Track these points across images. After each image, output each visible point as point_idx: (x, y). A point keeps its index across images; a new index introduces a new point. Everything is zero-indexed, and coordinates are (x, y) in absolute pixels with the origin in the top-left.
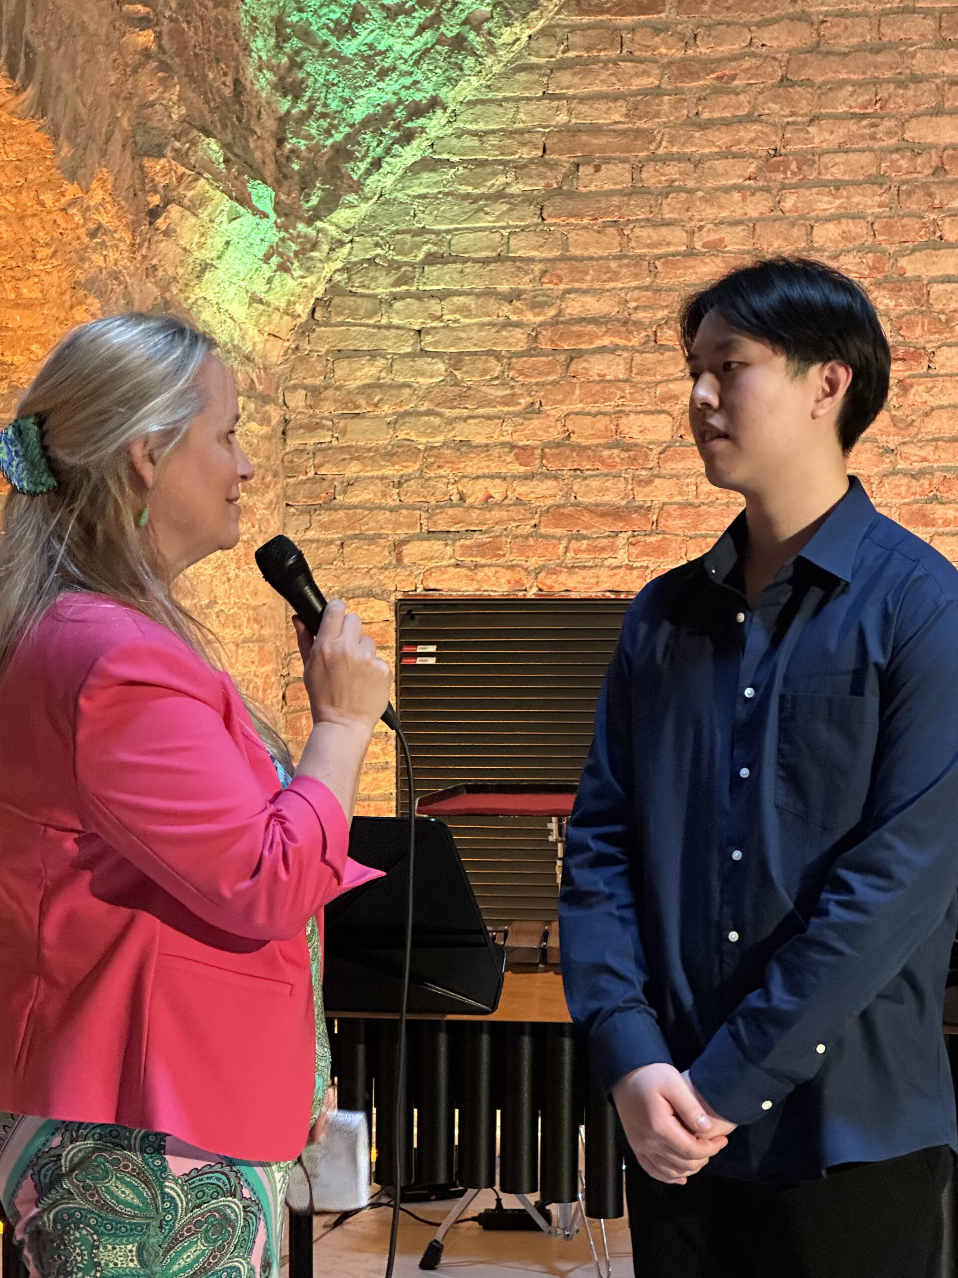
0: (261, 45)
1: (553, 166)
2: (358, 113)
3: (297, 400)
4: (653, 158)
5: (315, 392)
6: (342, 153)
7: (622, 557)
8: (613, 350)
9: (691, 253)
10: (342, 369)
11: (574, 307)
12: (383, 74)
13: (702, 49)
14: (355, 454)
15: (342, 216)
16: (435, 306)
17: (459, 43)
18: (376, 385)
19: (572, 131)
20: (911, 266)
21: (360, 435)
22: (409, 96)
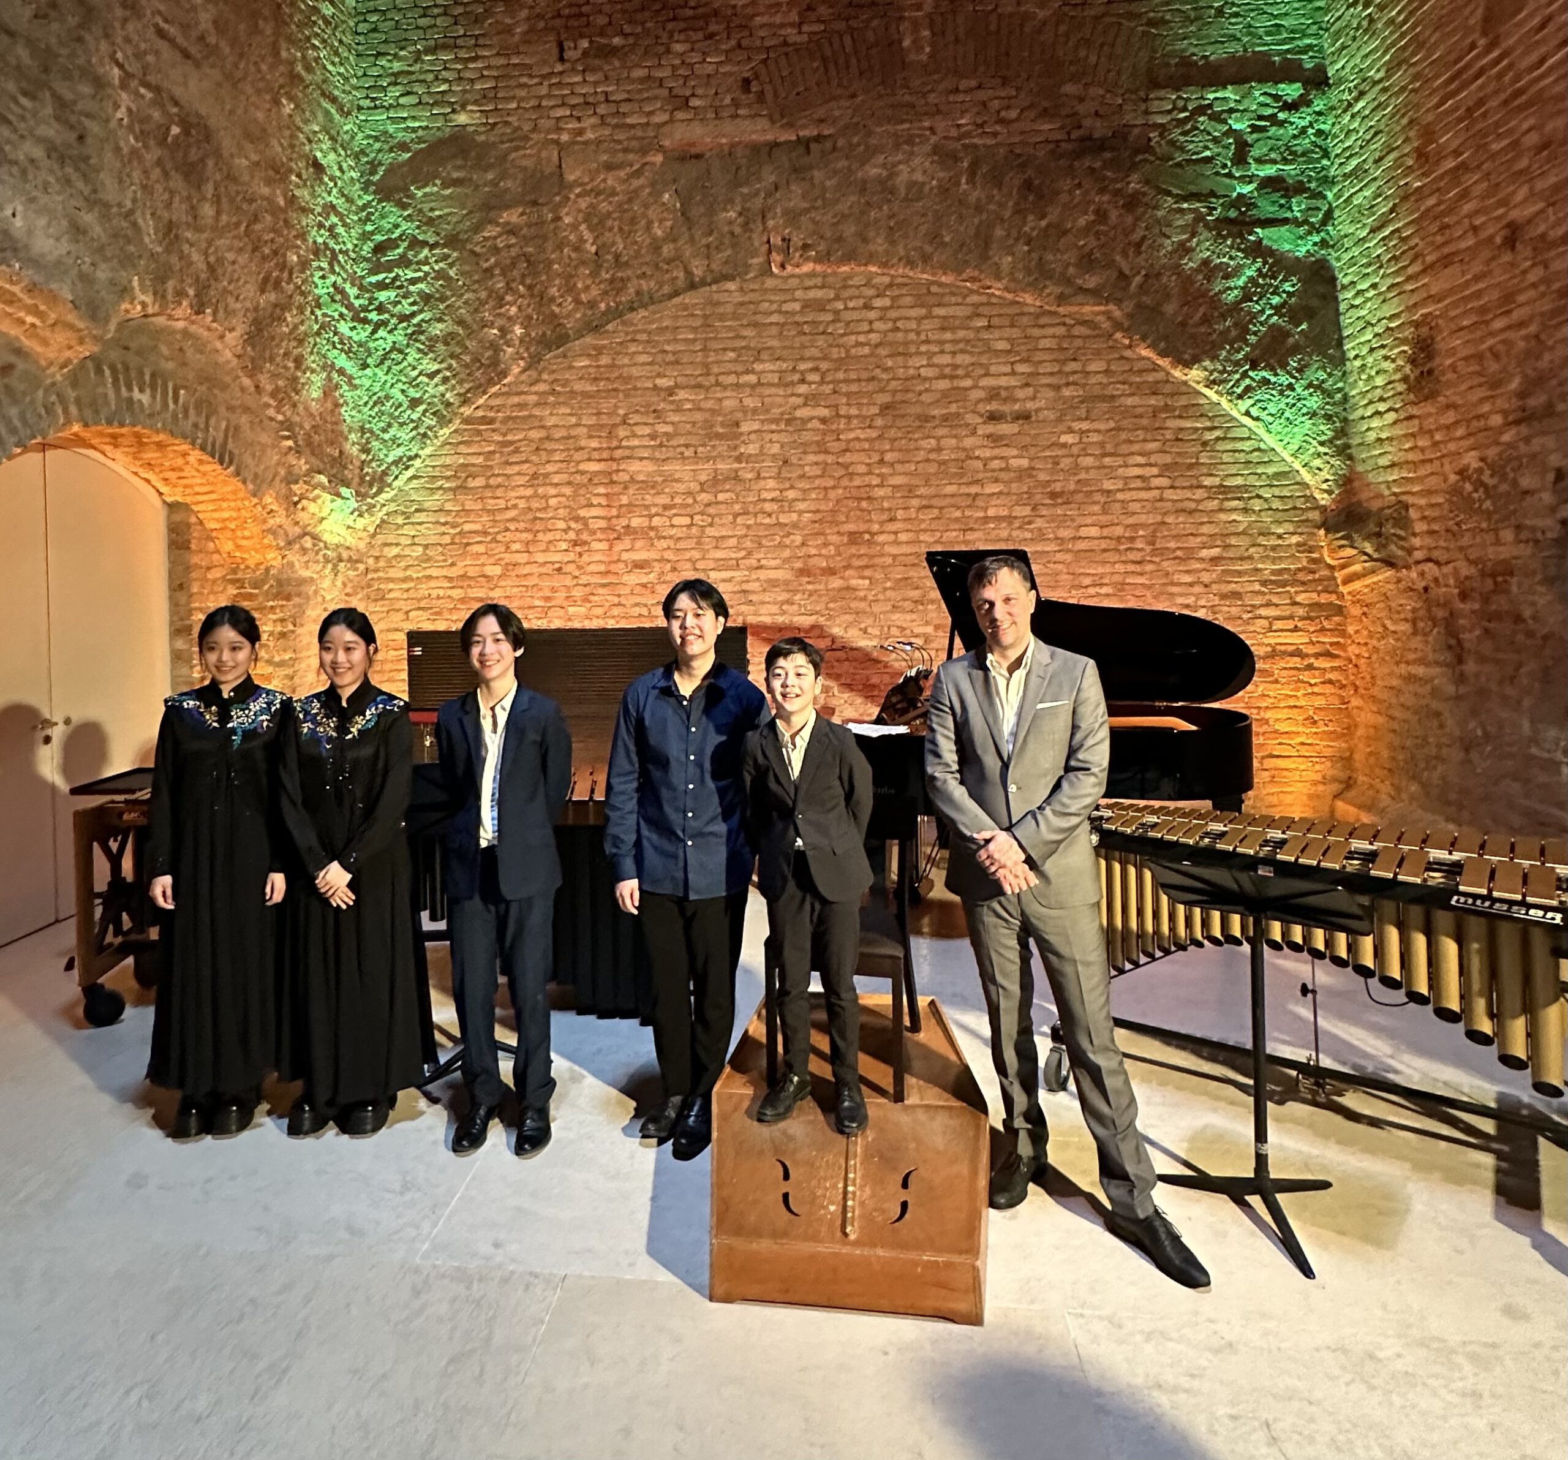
0: (353, 437)
1: (459, 477)
2: (390, 460)
3: (371, 561)
4: (493, 475)
6: (385, 473)
8: (481, 542)
9: (507, 508)
10: (386, 549)
11: (467, 527)
12: (399, 445)
13: (509, 438)
14: (391, 580)
15: (384, 495)
16: (418, 527)
17: (425, 435)
18: (398, 556)
19: (466, 465)
20: (583, 513)
21: (393, 573)
22: (408, 453)
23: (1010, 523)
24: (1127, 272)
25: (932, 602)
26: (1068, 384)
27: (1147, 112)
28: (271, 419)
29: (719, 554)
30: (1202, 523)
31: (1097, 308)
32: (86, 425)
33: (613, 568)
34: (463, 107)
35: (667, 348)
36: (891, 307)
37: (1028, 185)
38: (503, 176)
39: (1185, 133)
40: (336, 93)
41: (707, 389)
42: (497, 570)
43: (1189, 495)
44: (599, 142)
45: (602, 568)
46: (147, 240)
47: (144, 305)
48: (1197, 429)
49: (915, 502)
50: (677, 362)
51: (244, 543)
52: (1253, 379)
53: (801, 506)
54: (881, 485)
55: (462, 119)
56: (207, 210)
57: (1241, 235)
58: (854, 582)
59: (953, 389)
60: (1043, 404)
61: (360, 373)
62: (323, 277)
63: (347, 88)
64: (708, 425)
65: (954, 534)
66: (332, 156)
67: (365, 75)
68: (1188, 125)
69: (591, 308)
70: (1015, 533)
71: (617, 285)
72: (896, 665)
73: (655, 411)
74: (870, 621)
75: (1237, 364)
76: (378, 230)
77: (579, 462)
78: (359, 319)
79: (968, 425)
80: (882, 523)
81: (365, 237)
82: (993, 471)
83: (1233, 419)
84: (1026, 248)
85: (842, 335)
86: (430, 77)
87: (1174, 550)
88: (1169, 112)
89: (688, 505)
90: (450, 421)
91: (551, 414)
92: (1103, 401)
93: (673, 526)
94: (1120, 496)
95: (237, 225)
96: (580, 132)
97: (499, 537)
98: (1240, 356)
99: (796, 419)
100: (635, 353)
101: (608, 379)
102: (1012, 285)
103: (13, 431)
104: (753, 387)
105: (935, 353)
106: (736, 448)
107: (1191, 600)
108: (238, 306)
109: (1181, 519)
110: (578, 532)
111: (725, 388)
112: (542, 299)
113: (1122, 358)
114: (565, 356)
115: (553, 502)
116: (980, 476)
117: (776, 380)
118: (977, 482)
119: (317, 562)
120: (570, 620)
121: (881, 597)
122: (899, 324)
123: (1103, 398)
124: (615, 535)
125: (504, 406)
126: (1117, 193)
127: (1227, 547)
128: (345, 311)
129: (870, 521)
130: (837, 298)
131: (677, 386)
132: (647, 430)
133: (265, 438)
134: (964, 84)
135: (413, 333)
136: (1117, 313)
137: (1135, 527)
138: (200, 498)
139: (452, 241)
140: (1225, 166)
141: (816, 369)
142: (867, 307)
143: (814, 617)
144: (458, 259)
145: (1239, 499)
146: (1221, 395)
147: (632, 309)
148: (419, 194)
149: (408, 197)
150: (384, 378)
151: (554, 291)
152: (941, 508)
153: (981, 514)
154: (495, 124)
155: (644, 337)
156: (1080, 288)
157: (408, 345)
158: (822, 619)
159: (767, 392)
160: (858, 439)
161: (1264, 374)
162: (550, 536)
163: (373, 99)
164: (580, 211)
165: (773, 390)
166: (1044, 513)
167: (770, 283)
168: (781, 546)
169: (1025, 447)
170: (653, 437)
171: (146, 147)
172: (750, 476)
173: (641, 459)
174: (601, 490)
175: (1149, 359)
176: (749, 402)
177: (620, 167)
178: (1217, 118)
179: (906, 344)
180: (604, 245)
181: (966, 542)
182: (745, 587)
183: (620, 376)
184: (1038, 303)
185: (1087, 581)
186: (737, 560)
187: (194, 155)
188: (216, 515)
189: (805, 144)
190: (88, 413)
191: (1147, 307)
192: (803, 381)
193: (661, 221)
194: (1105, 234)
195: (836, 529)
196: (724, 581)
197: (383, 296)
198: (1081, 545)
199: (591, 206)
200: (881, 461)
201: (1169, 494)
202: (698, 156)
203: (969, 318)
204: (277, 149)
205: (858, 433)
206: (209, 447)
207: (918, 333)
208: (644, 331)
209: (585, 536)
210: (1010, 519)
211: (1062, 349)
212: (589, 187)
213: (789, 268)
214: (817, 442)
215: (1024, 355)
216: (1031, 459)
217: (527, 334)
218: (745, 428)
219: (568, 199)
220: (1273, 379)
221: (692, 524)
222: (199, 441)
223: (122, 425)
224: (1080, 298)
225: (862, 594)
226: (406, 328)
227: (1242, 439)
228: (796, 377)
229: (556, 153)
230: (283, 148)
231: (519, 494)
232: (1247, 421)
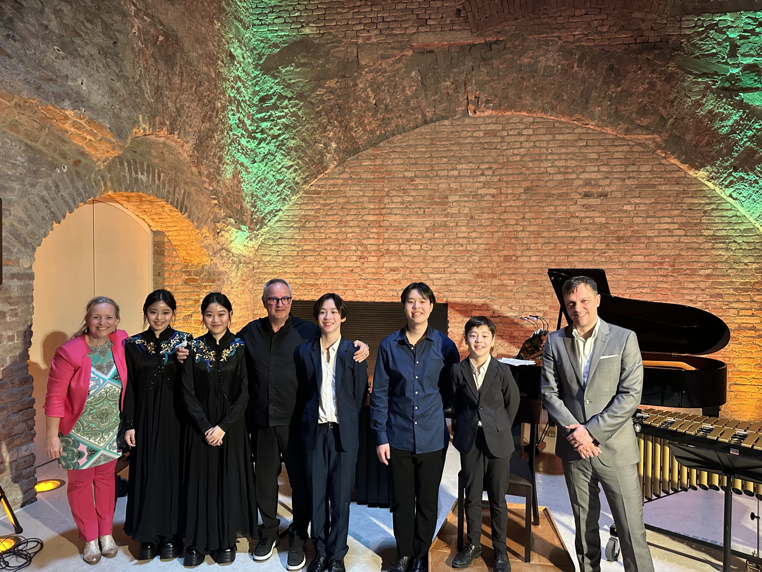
0: (247, 199)
1: (302, 222)
2: (266, 211)
3: (256, 263)
4: (319, 221)
5: (259, 262)
6: (264, 218)
7: (313, 293)
8: (312, 255)
9: (326, 238)
10: (264, 258)
11: (305, 248)
12: (271, 204)
13: (328, 202)
14: (266, 273)
15: (263, 230)
16: (280, 247)
17: (284, 199)
18: (270, 261)
19: (305, 215)
20: (364, 242)
21: (267, 270)
22: (276, 208)
23: (594, 253)
24: (666, 117)
25: (548, 294)
26: (629, 178)
27: (680, 28)
28: (206, 189)
29: (435, 265)
30: (703, 256)
31: (647, 136)
32: (115, 191)
33: (379, 271)
34: (307, 25)
35: (411, 156)
36: (533, 134)
37: (611, 68)
38: (327, 62)
39: (701, 40)
40: (242, 17)
41: (431, 178)
42: (320, 270)
43: (695, 240)
44: (378, 44)
45: (374, 270)
46: (146, 96)
47: (144, 129)
48: (701, 204)
49: (541, 240)
50: (416, 163)
51: (191, 252)
52: (734, 177)
53: (479, 241)
54: (523, 231)
55: (307, 31)
56: (176, 80)
57: (731, 97)
58: (506, 282)
59: (565, 179)
60: (615, 188)
61: (251, 166)
62: (233, 115)
63: (248, 14)
64: (432, 197)
65: (562, 257)
66: (239, 51)
67: (257, 7)
68: (704, 35)
69: (372, 134)
70: (596, 258)
71: (385, 122)
72: (528, 326)
73: (403, 189)
74: (514, 303)
75: (726, 168)
76: (262, 90)
77: (363, 216)
78: (251, 136)
79: (572, 199)
80: (522, 251)
81: (255, 93)
82: (586, 224)
83: (722, 198)
84: (609, 103)
85: (506, 150)
86: (291, 8)
87: (685, 270)
88: (694, 27)
89: (419, 239)
90: (298, 192)
91: (350, 190)
92: (649, 187)
93: (411, 250)
94: (655, 240)
95: (191, 87)
96: (369, 38)
97: (322, 253)
98: (728, 164)
99: (478, 195)
100: (394, 158)
101: (380, 172)
102: (600, 123)
103: (80, 195)
104: (456, 177)
105: (556, 160)
106: (445, 210)
107: (694, 298)
108: (191, 130)
109: (690, 253)
110: (362, 252)
111: (441, 178)
112: (347, 129)
113: (660, 164)
114: (358, 159)
115: (349, 235)
116: (578, 227)
117: (468, 174)
118: (576, 230)
119: (229, 263)
120: (357, 297)
121: (520, 290)
122: (537, 144)
123: (648, 186)
124: (381, 254)
125: (326, 185)
126: (661, 72)
127: (715, 269)
128: (244, 133)
129: (516, 250)
130: (503, 129)
131: (416, 176)
132: (400, 200)
133: (203, 199)
134: (577, 13)
135: (279, 145)
136: (659, 139)
137: (663, 257)
138: (170, 229)
139: (300, 96)
140: (723, 58)
141: (491, 168)
142: (520, 134)
143: (484, 300)
144: (303, 106)
145: (724, 243)
146: (716, 186)
147: (393, 135)
148: (284, 71)
149: (278, 72)
150: (264, 168)
151: (352, 124)
152: (555, 244)
153: (578, 248)
154: (324, 34)
155: (400, 150)
156: (639, 125)
157: (276, 151)
158: (488, 301)
159: (463, 180)
160: (511, 206)
161: (741, 174)
162: (348, 253)
163: (261, 20)
164: (367, 81)
165: (467, 179)
166: (613, 247)
167: (467, 121)
168: (468, 262)
169: (603, 212)
170: (402, 203)
171: (147, 47)
172: (452, 224)
173: (396, 214)
174: (375, 230)
175: (675, 164)
176: (453, 185)
177: (389, 58)
178: (721, 31)
179: (540, 155)
180: (380, 99)
181: (569, 262)
182: (448, 283)
183: (386, 171)
184: (614, 133)
185: (636, 285)
186: (444, 268)
187: (170, 51)
188: (178, 238)
189: (489, 45)
190: (116, 185)
191: (676, 136)
192: (483, 174)
193: (410, 87)
194: (654, 96)
195: (497, 254)
196: (437, 279)
197: (264, 125)
198: (633, 266)
199: (374, 78)
200: (524, 218)
201: (683, 239)
202: (431, 52)
203: (576, 141)
204: (212, 47)
205: (512, 203)
206: (175, 204)
207: (547, 150)
208: (399, 147)
209: (365, 254)
210: (593, 251)
211: (626, 158)
212: (372, 68)
213: (478, 113)
214: (489, 208)
215: (606, 161)
216: (607, 218)
217: (338, 147)
218: (450, 199)
219: (361, 74)
220: (747, 177)
221: (421, 249)
222: (170, 200)
223: (132, 191)
224: (639, 131)
225: (510, 288)
226: (275, 143)
227: (727, 210)
228: (479, 172)
229: (355, 50)
230: (214, 46)
231: (332, 231)
232: (730, 200)
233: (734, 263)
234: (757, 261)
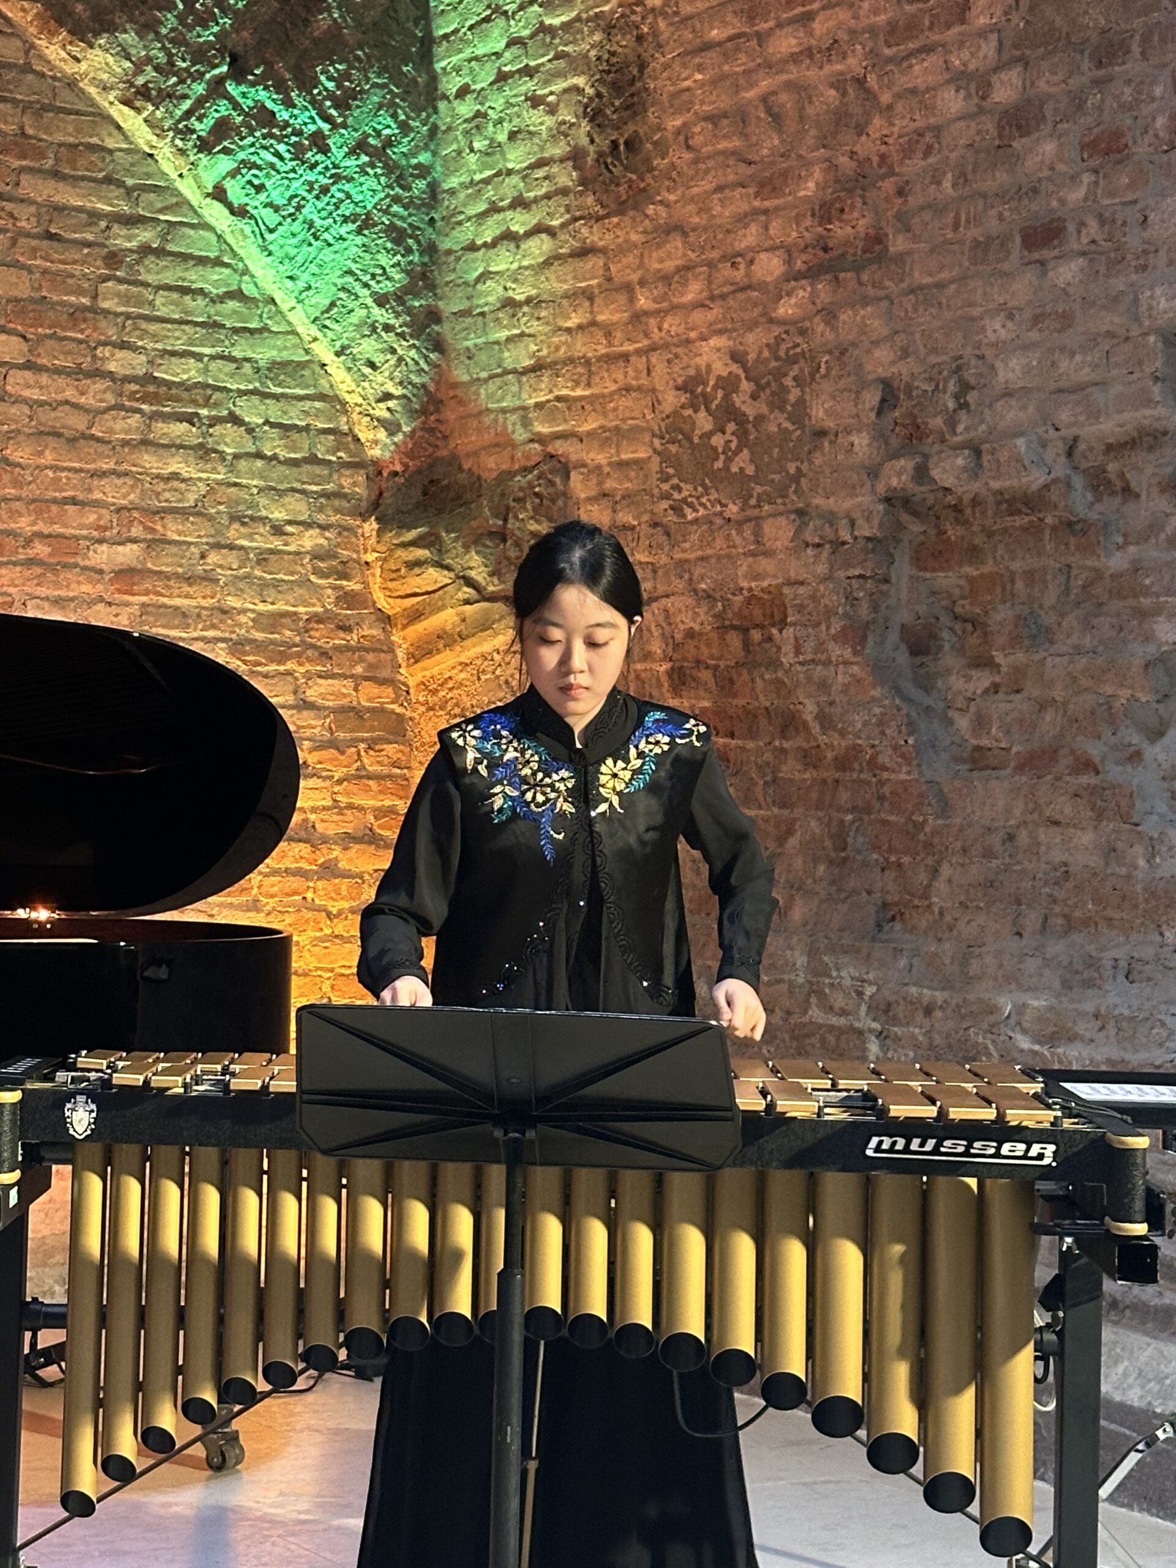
30: (103, 474)
43: (70, 394)
48: (94, 216)
52: (236, 105)
75: (200, 54)
83: (182, 203)
87: (28, 542)
98: (207, 36)
109: (48, 458)
127: (158, 543)
145: (190, 419)
146: (160, 134)
161: (262, 95)
201: (22, 384)
220: (283, 114)
227: (202, 261)
232: (215, 214)
233: (233, 518)
234: (321, 518)
